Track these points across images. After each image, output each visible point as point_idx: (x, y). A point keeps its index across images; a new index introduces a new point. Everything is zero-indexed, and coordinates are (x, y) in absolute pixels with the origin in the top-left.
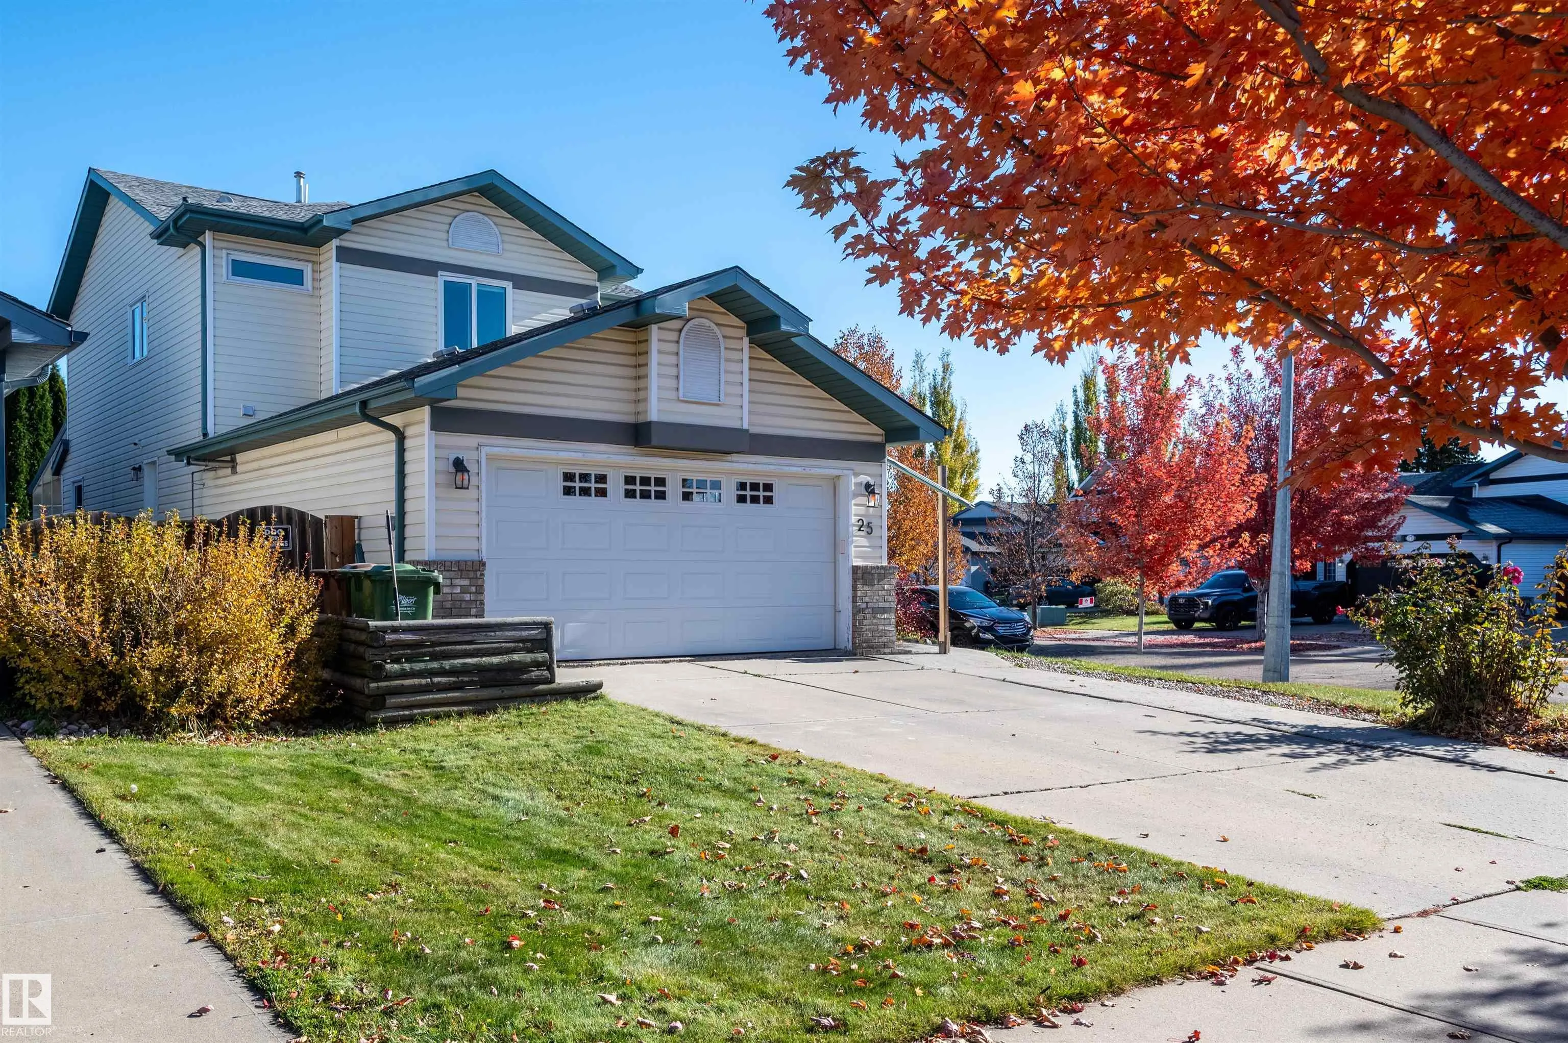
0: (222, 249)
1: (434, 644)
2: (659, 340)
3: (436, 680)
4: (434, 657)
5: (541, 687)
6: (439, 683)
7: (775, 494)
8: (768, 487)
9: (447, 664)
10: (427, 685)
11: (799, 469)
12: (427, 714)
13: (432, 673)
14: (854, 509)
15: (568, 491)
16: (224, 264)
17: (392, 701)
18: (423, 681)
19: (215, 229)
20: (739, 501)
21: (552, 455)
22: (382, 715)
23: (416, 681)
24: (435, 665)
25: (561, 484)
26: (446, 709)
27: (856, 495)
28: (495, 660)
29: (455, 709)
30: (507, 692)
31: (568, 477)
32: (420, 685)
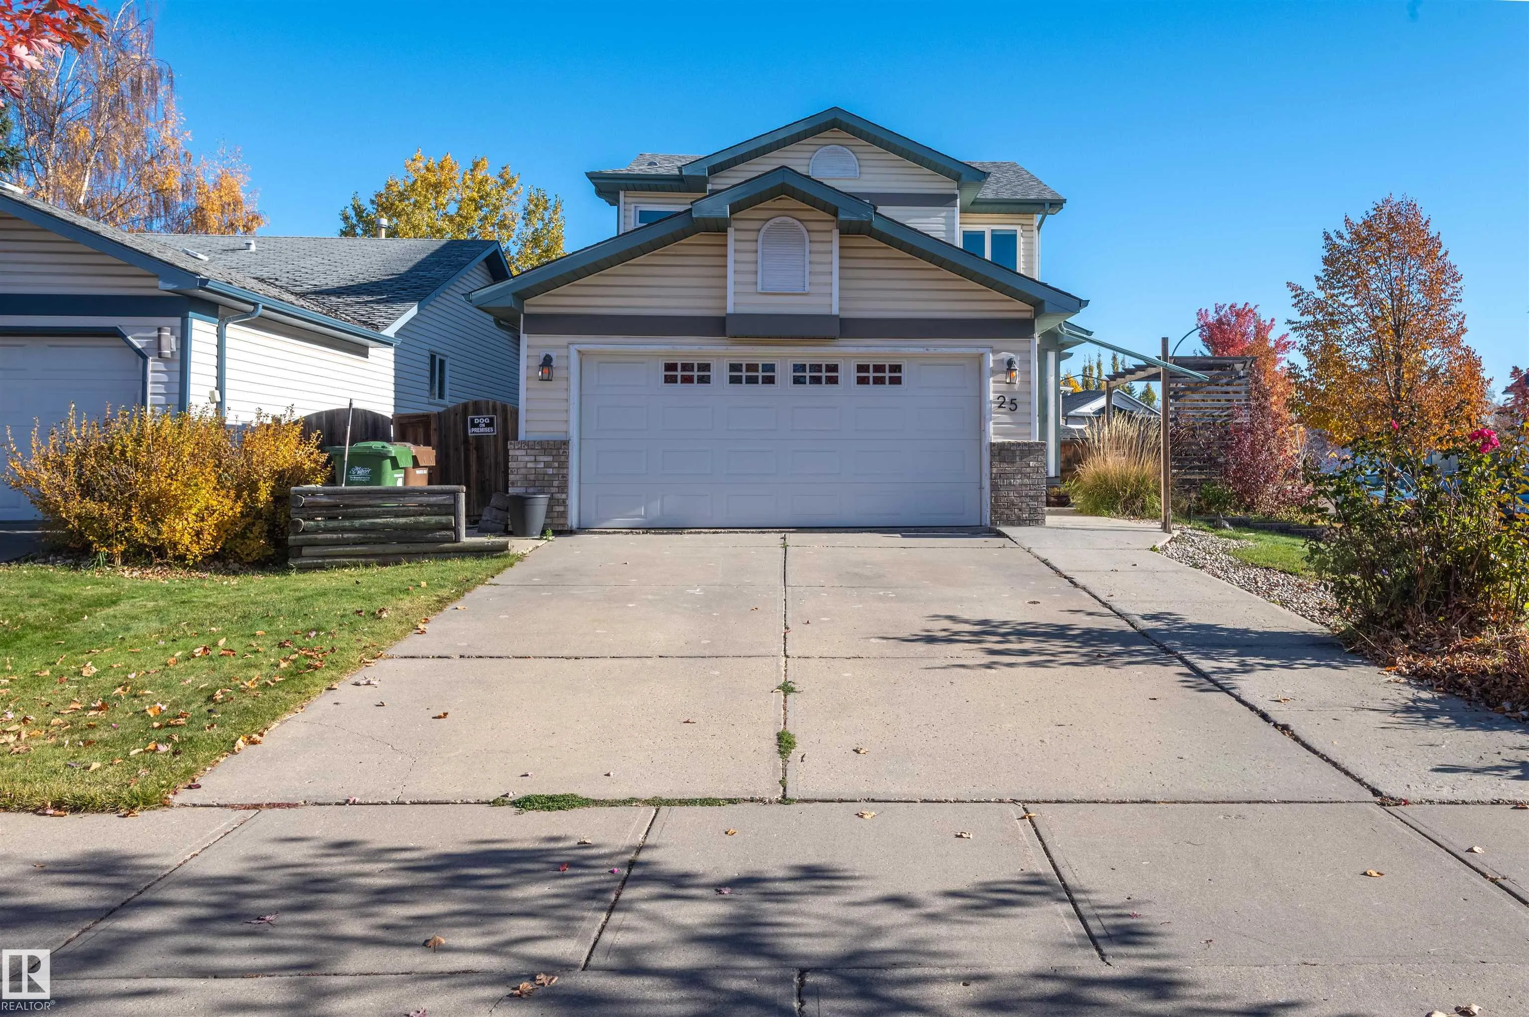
0: (631, 204)
1: (346, 506)
2: (736, 240)
3: (346, 536)
4: (345, 517)
5: (446, 545)
6: (348, 538)
7: (904, 375)
8: (896, 368)
9: (357, 523)
10: (338, 539)
11: (921, 350)
12: (336, 563)
13: (344, 530)
14: (992, 386)
15: (670, 380)
16: (633, 213)
17: (306, 551)
18: (335, 536)
19: (627, 189)
20: (858, 383)
21: (642, 348)
22: (299, 562)
23: (329, 536)
24: (347, 523)
25: (662, 373)
26: (354, 560)
27: (994, 372)
28: (402, 520)
29: (363, 560)
30: (412, 548)
31: (671, 367)
32: (332, 539)
